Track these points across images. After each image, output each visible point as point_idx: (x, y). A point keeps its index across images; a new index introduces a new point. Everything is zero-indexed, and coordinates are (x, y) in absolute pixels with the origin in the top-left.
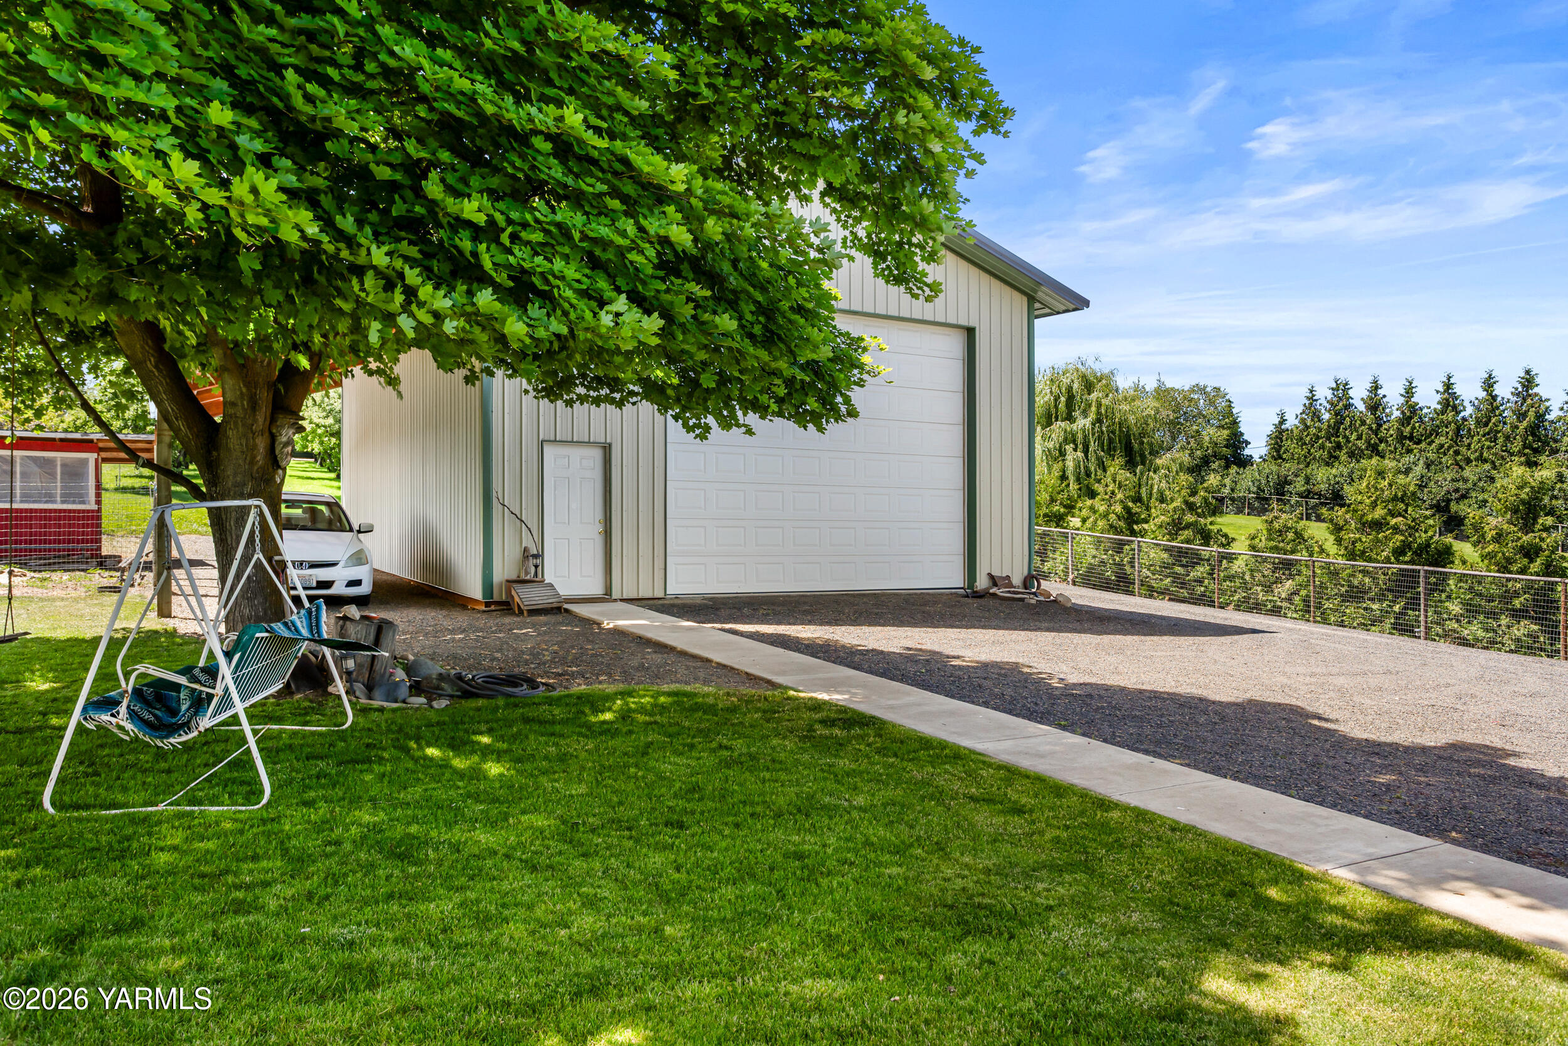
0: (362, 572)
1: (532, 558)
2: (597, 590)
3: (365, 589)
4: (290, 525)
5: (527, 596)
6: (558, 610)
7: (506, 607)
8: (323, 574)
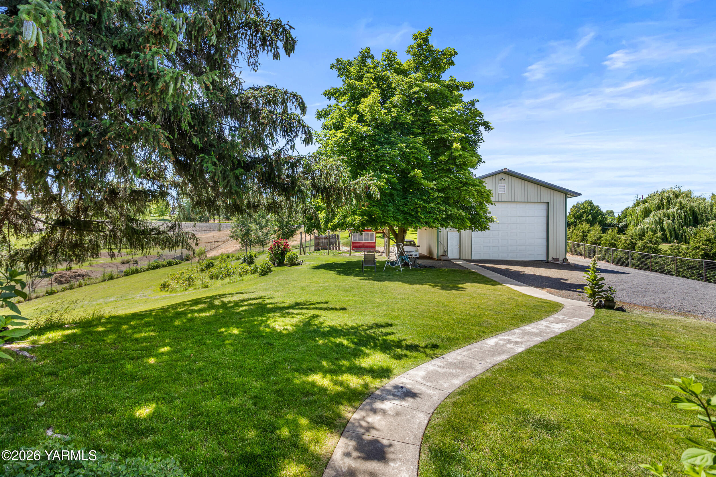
0: (417, 253)
1: (445, 251)
2: (458, 258)
3: (418, 256)
4: (407, 245)
5: (444, 258)
6: (449, 260)
7: (440, 260)
8: (411, 253)
